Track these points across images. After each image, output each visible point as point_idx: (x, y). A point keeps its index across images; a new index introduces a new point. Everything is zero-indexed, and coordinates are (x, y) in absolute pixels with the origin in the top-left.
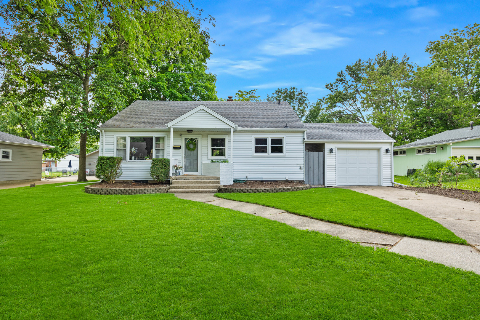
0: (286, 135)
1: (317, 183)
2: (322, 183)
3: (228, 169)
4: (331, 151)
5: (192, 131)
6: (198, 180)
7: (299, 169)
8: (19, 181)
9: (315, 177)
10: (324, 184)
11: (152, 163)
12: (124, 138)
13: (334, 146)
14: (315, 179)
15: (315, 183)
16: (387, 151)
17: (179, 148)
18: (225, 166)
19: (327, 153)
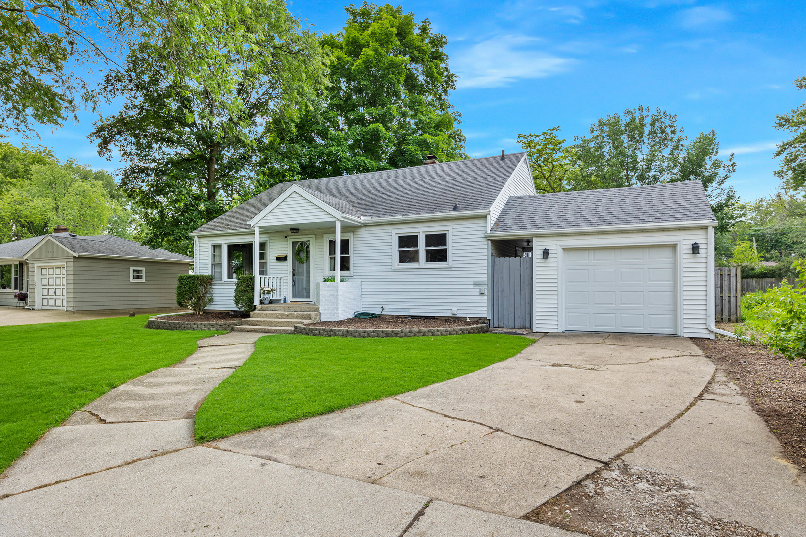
0: (451, 225)
1: (517, 325)
2: (528, 325)
3: (332, 293)
4: (546, 253)
5: (298, 229)
6: (283, 312)
7: (478, 294)
9: (512, 310)
10: (531, 328)
12: (220, 246)
13: (555, 245)
14: (512, 315)
15: (512, 325)
16: (695, 248)
17: (284, 258)
18: (328, 287)
19: (538, 260)
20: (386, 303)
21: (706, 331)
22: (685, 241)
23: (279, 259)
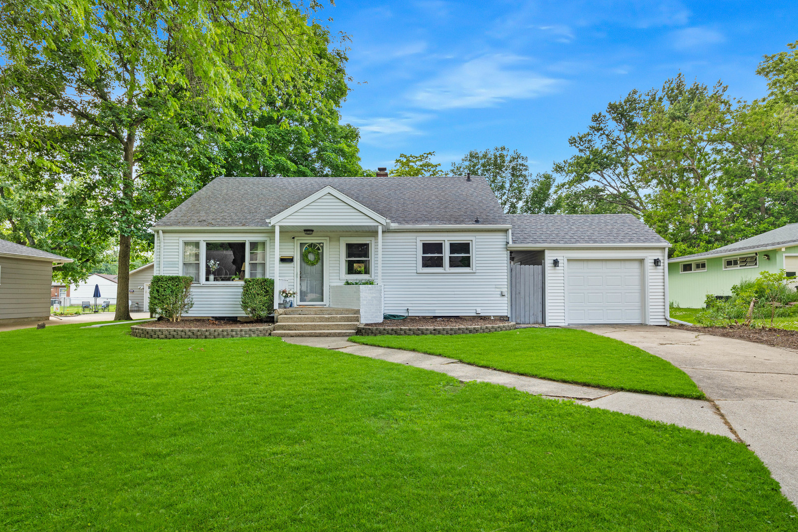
0: (475, 236)
1: (532, 321)
2: (540, 320)
3: (374, 295)
4: (556, 263)
5: (312, 231)
6: (322, 316)
7: (499, 296)
8: (12, 321)
9: (527, 308)
10: (544, 322)
11: (244, 287)
12: (197, 245)
13: (560, 256)
14: (527, 313)
15: (527, 321)
16: (657, 262)
17: (291, 260)
18: (369, 290)
19: (549, 268)
20: (411, 305)
21: (665, 321)
22: (650, 256)
23: (283, 260)
